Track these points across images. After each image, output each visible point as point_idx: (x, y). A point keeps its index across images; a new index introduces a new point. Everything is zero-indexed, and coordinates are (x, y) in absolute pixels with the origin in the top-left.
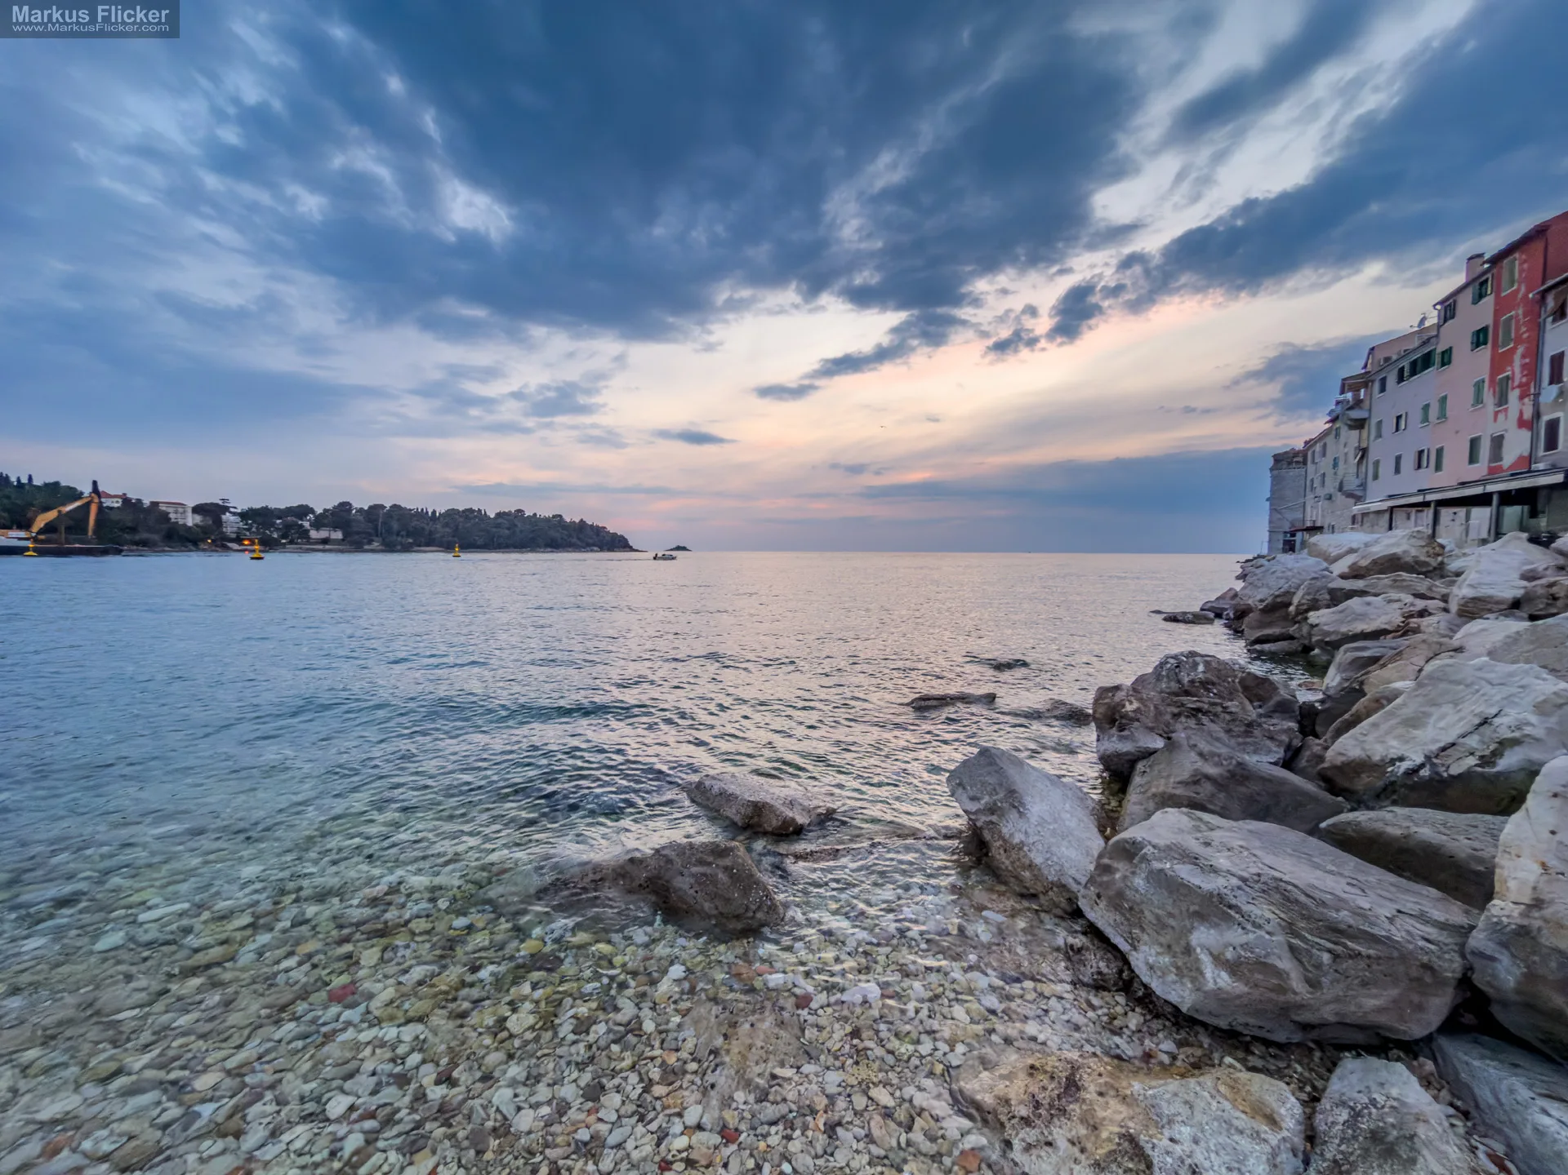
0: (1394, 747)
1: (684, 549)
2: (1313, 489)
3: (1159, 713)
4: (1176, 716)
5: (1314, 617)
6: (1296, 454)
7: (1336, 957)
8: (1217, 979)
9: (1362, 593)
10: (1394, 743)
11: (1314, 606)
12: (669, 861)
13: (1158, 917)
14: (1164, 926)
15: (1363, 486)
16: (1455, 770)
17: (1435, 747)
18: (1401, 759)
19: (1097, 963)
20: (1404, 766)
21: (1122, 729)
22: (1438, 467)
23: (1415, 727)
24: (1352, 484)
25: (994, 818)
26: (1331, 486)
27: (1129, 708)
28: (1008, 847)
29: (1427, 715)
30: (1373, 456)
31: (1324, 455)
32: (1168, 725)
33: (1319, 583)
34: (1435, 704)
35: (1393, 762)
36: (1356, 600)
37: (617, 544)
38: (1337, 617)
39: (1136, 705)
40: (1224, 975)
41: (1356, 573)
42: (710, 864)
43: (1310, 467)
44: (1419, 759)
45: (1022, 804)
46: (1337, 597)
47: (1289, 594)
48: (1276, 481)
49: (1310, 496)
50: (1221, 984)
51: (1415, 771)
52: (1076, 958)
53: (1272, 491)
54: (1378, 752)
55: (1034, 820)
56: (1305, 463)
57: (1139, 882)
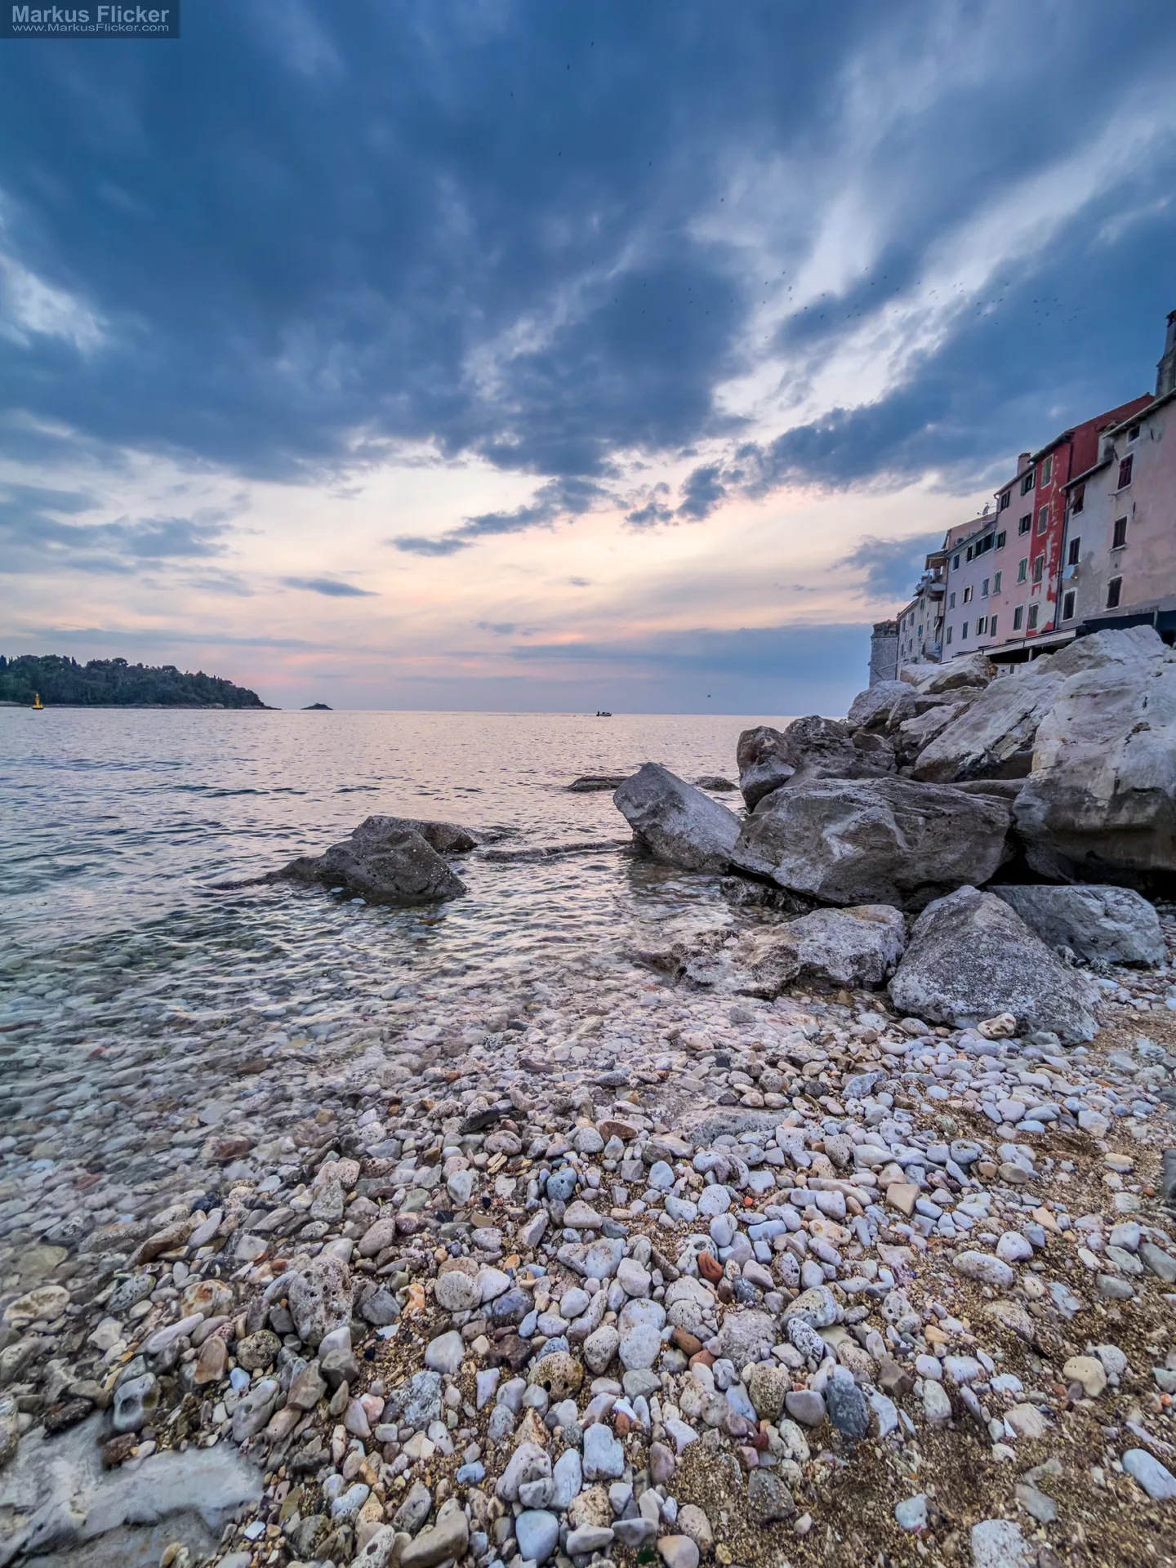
0: (964, 746)
1: (324, 707)
2: (903, 653)
3: (791, 749)
4: (804, 751)
5: (904, 726)
6: (891, 624)
7: (927, 818)
8: (841, 850)
9: (940, 704)
10: (964, 743)
11: (905, 717)
12: (344, 853)
13: (796, 834)
14: (801, 839)
15: (940, 649)
16: (1005, 756)
17: (991, 742)
18: (969, 754)
19: (747, 889)
20: (969, 760)
21: (761, 762)
22: (993, 634)
23: (978, 730)
24: (932, 646)
25: (656, 821)
26: (916, 650)
27: (767, 744)
28: (669, 840)
29: (987, 720)
30: (947, 624)
31: (912, 623)
32: (798, 758)
33: (908, 700)
34: (992, 711)
35: (963, 757)
36: (935, 709)
37: (245, 699)
38: (921, 723)
39: (773, 741)
40: (848, 846)
41: (935, 689)
42: (387, 851)
43: (902, 635)
44: (981, 752)
45: (681, 801)
46: (921, 708)
47: (886, 711)
48: (876, 647)
49: (901, 659)
50: (845, 852)
51: (977, 761)
52: (730, 892)
53: (873, 657)
54: (952, 752)
55: (691, 812)
56: (897, 633)
57: (782, 814)
